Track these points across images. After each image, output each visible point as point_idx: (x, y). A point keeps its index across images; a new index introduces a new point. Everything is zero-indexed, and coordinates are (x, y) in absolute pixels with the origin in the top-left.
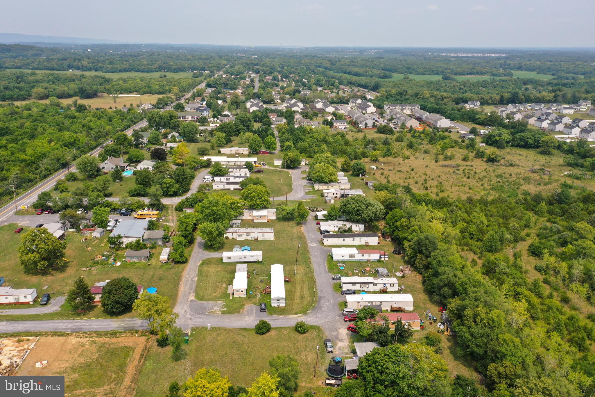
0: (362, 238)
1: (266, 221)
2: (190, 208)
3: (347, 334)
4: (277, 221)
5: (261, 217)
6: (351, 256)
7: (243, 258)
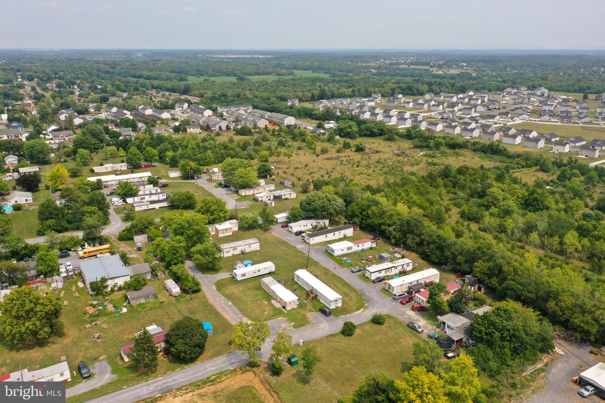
0: (341, 231)
1: (231, 234)
2: (140, 234)
3: (415, 314)
4: (240, 232)
5: (226, 230)
6: (349, 249)
7: (257, 272)
